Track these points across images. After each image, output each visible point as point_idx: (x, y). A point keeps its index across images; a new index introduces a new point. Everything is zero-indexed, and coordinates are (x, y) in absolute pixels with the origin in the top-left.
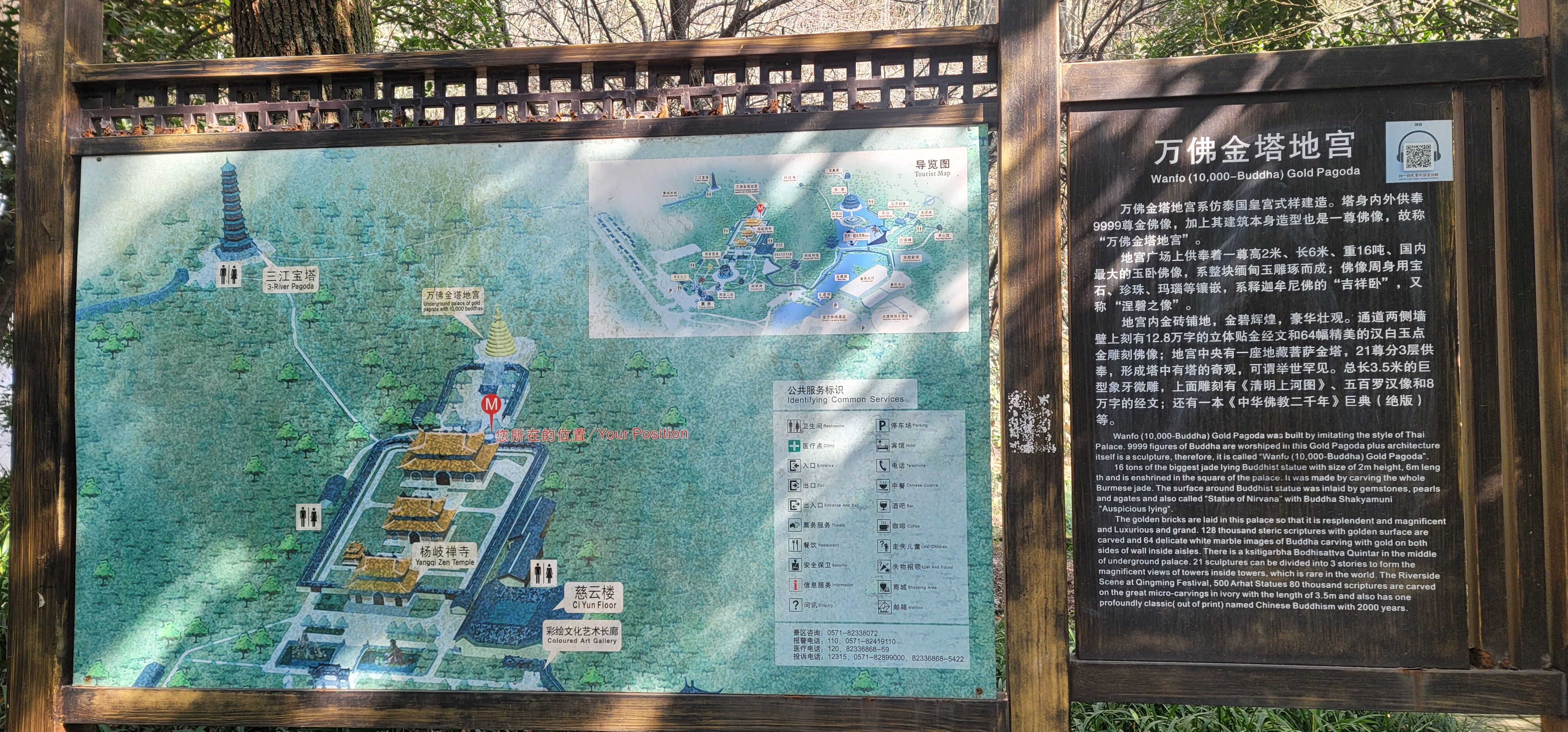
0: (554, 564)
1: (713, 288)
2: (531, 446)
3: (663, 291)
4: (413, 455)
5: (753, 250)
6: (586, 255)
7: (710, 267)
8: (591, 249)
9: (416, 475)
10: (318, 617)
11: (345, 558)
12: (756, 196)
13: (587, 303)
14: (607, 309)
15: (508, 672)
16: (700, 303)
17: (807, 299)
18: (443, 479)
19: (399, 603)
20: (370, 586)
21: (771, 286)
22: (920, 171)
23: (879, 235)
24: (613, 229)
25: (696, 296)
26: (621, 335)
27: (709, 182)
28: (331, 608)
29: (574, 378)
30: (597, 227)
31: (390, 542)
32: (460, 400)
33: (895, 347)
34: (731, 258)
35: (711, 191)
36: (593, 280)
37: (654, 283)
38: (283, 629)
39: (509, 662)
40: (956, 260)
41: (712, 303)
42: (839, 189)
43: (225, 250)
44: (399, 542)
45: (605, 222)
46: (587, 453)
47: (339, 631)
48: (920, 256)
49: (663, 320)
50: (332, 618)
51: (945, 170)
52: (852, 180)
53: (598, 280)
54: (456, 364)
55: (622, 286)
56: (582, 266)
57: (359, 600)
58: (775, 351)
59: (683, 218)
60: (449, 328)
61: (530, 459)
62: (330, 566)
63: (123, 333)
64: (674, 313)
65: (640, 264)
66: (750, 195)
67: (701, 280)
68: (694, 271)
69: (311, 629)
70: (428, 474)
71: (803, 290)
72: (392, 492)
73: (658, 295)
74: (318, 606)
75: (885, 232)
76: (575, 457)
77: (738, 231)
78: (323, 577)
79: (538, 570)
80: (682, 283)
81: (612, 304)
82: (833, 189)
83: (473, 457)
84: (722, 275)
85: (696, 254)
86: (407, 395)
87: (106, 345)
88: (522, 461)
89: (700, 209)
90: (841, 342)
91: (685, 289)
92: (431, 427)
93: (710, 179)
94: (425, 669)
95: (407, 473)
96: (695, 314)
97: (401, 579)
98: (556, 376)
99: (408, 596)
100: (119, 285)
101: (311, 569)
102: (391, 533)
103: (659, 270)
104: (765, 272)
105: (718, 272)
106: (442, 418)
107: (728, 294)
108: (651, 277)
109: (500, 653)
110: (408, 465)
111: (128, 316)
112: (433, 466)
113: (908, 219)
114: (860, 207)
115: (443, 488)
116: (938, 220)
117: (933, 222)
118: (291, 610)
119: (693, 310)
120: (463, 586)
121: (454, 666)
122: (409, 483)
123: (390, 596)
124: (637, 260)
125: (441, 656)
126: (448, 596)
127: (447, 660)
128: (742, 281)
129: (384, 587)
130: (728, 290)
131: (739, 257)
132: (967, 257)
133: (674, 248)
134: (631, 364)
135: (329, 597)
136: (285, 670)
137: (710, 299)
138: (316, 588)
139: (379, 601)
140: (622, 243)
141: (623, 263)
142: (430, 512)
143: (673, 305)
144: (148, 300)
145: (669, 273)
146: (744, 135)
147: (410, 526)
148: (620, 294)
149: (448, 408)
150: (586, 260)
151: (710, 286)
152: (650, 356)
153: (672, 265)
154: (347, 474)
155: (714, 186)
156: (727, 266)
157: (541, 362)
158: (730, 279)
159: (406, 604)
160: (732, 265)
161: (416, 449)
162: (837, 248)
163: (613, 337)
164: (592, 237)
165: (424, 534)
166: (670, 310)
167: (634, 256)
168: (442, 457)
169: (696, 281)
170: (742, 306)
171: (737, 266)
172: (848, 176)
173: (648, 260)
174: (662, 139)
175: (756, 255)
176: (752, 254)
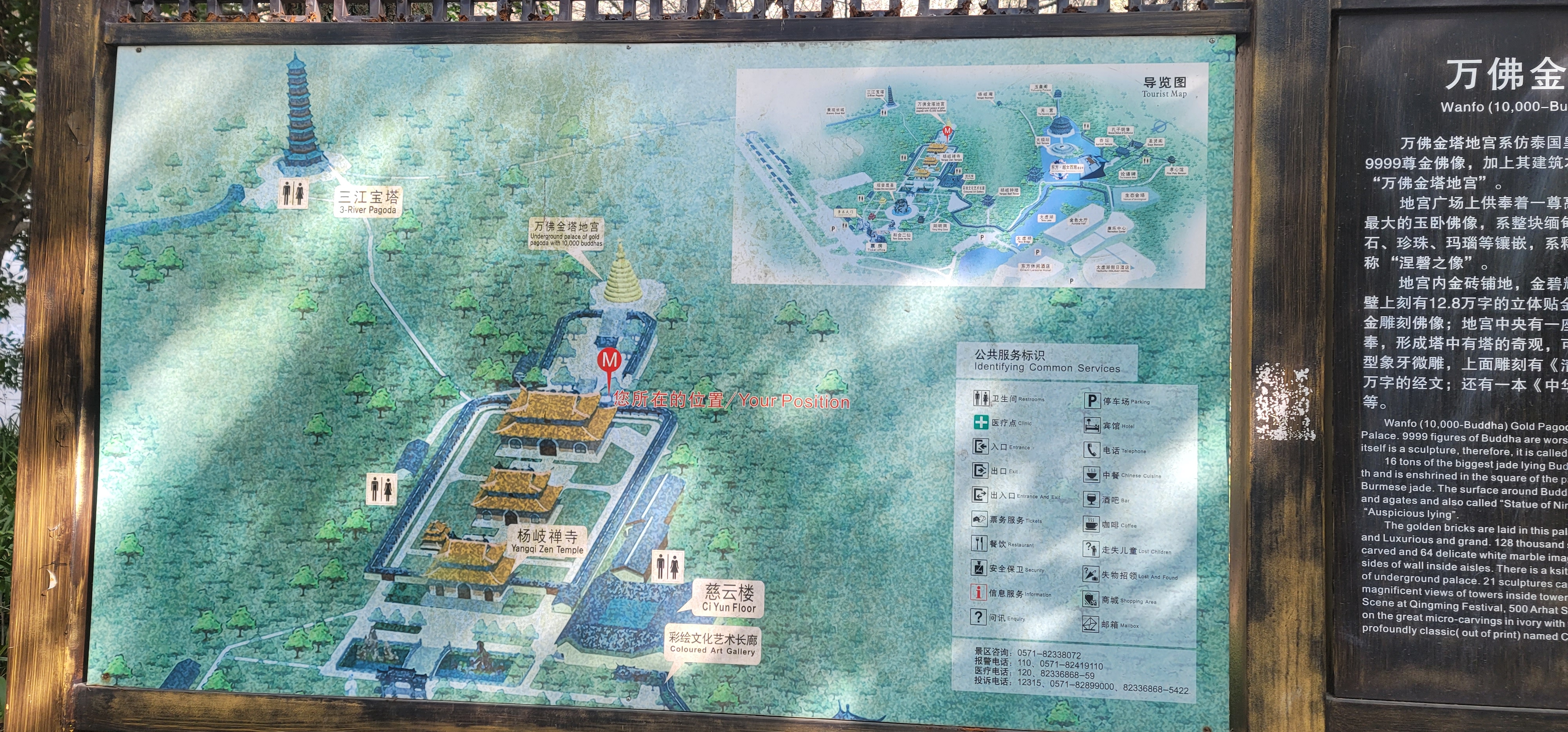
0: (681, 556)
1: (886, 228)
2: (658, 412)
3: (824, 228)
4: (513, 419)
5: (936, 182)
6: (731, 183)
7: (883, 201)
8: (736, 175)
9: (516, 443)
10: (390, 611)
11: (425, 540)
12: (942, 116)
13: (730, 241)
14: (754, 248)
15: (620, 686)
16: (869, 245)
17: (1002, 244)
18: (548, 448)
19: (489, 597)
20: (454, 575)
21: (957, 226)
22: (1149, 90)
23: (1095, 167)
24: (764, 152)
25: (864, 236)
26: (771, 281)
27: (885, 97)
28: (406, 600)
29: (711, 331)
30: (745, 150)
31: (480, 523)
32: (572, 354)
33: (1110, 304)
34: (909, 191)
35: (886, 108)
36: (738, 213)
37: (813, 219)
38: (346, 624)
39: (620, 673)
40: (1192, 201)
41: (884, 245)
42: (1047, 110)
43: (289, 163)
44: (492, 523)
45: (755, 143)
46: (725, 423)
47: (415, 629)
48: (1146, 194)
49: (823, 264)
50: (407, 613)
51: (1180, 90)
52: (1064, 99)
53: (745, 214)
54: (568, 310)
55: (773, 222)
56: (725, 196)
57: (440, 591)
58: (960, 306)
59: (851, 141)
60: (561, 267)
61: (655, 427)
62: (406, 549)
63: (162, 260)
64: (837, 256)
65: (797, 196)
66: (935, 114)
67: (872, 217)
68: (863, 205)
69: (381, 625)
70: (529, 442)
71: (998, 232)
72: (486, 462)
73: (818, 233)
74: (390, 598)
75: (1103, 164)
76: (710, 427)
77: (919, 158)
78: (397, 563)
79: (661, 562)
80: (848, 219)
81: (761, 242)
82: (1039, 110)
83: (586, 422)
84: (897, 211)
85: (866, 185)
86: (508, 345)
87: (141, 274)
88: (645, 430)
89: (873, 131)
90: (1043, 297)
91: (852, 228)
92: (536, 385)
93: (885, 96)
94: (519, 679)
95: (505, 440)
96: (862, 257)
97: (492, 568)
98: (690, 329)
99: (501, 589)
100: (159, 202)
101: (383, 552)
102: (483, 512)
103: (820, 203)
104: (950, 209)
105: (892, 208)
106: (549, 375)
107: (904, 235)
108: (810, 211)
109: (611, 662)
110: (506, 430)
111: (169, 239)
112: (536, 432)
113: (1132, 149)
114: (1072, 132)
115: (548, 460)
116: (1169, 150)
117: (1164, 153)
118: (357, 601)
119: (860, 253)
120: (569, 578)
121: (555, 676)
122: (506, 451)
123: (479, 588)
124: (793, 190)
125: (538, 663)
126: (550, 590)
127: (546, 668)
128: (921, 219)
129: (471, 578)
130: (905, 230)
131: (919, 190)
132: (1205, 197)
133: (839, 176)
134: (782, 316)
135: (403, 586)
136: (347, 673)
137: (882, 240)
138: (388, 576)
139: (464, 593)
140: (775, 169)
141: (776, 194)
142: (531, 488)
143: (835, 247)
144: (195, 221)
145: (832, 208)
146: (930, 41)
147: (506, 504)
148: (770, 232)
149: (557, 363)
150: (729, 188)
151: (883, 224)
152: (805, 307)
153: (836, 198)
154: (430, 439)
155: (891, 102)
156: (904, 201)
157: (671, 311)
158: (907, 217)
159: (497, 598)
160: (910, 199)
161: (516, 410)
162: (1041, 182)
163: (761, 282)
164: (738, 161)
165: (523, 514)
166: (832, 252)
167: (789, 185)
168: (547, 422)
169: (865, 218)
170: (921, 250)
171: (917, 201)
172: (1058, 94)
173: (807, 190)
174: (829, 43)
175: (940, 188)
176: (935, 187)
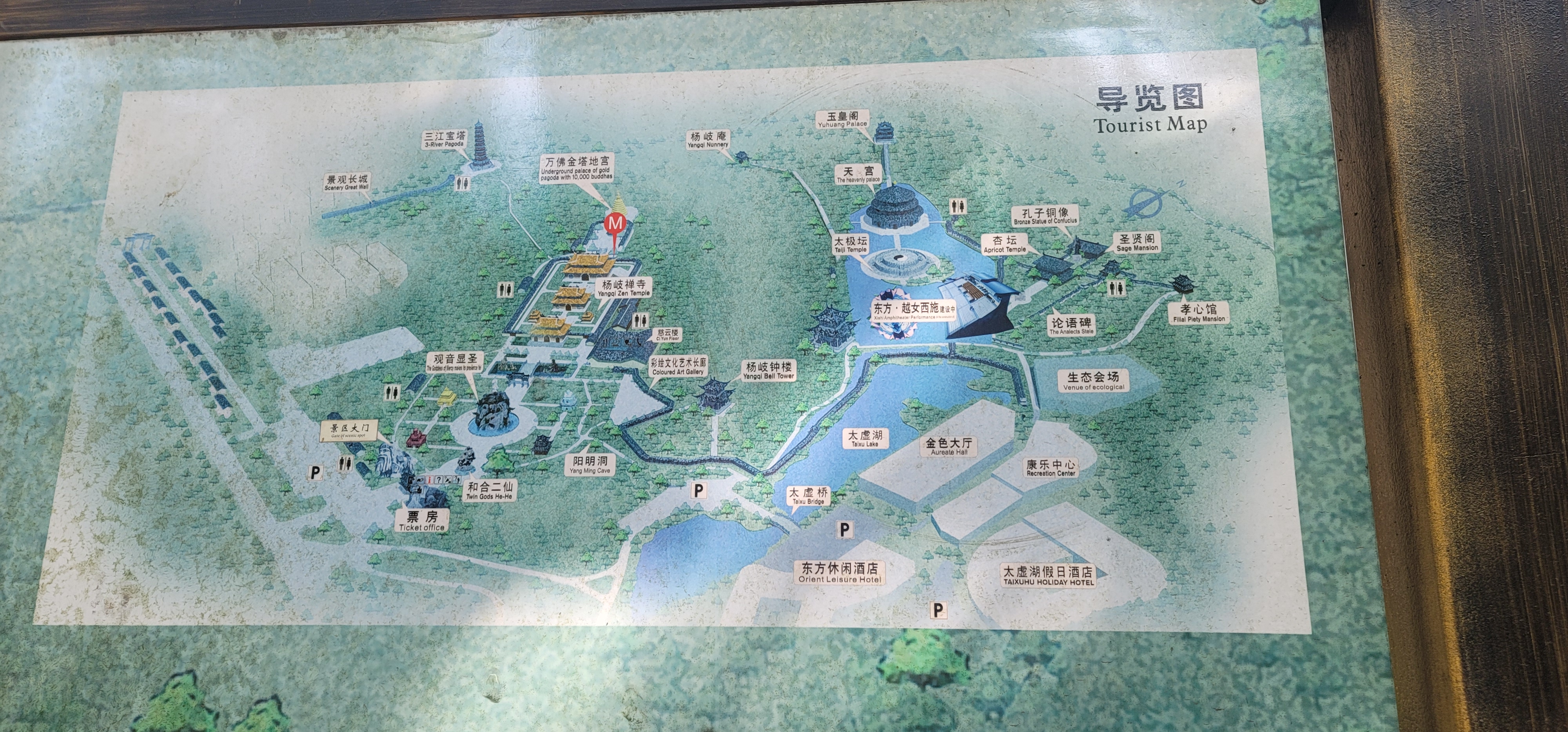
1: (450, 468)
3: (291, 472)
5: (585, 348)
6: (70, 359)
7: (447, 397)
8: (87, 340)
12: (603, 190)
13: (46, 510)
14: (105, 528)
16: (403, 514)
17: (750, 507)
21: (635, 462)
22: (1111, 116)
23: (985, 307)
24: (163, 282)
25: (394, 491)
26: (136, 617)
27: (466, 148)
30: (115, 276)
34: (514, 373)
35: (468, 173)
36: (77, 436)
37: (267, 447)
40: (1247, 390)
41: (443, 514)
42: (858, 169)
45: (142, 260)
48: (1124, 374)
49: (280, 567)
51: (1188, 115)
52: (898, 143)
53: (94, 437)
55: (164, 456)
56: (52, 390)
58: (637, 682)
59: (378, 252)
64: (318, 545)
65: (232, 387)
66: (587, 186)
67: (416, 439)
68: (397, 409)
71: (739, 476)
73: (274, 485)
75: (1004, 299)
77: (543, 290)
80: (354, 447)
81: (124, 512)
82: (839, 171)
84: (481, 423)
85: (408, 358)
89: (432, 227)
90: (862, 656)
91: (363, 469)
93: (469, 141)
96: (383, 548)
103: (289, 407)
104: (618, 417)
105: (468, 417)
107: (496, 484)
108: (260, 427)
113: (1077, 261)
114: (924, 221)
116: (1176, 261)
117: (1163, 268)
119: (378, 536)
124: (224, 375)
128: (543, 445)
130: (498, 473)
131: (539, 369)
133: (343, 338)
137: (438, 500)
140: (185, 323)
141: (180, 384)
143: (316, 520)
145: (317, 418)
146: (577, 19)
148: (152, 483)
150: (65, 373)
151: (443, 458)
152: (219, 690)
153: (329, 394)
155: (481, 157)
156: (501, 398)
158: (506, 439)
160: (516, 393)
162: (850, 346)
163: (108, 621)
164: (96, 305)
166: (307, 533)
167: (214, 360)
169: (398, 443)
170: (538, 527)
171: (534, 397)
172: (884, 132)
173: (258, 375)
174: (341, 31)
175: (594, 363)
176: (581, 362)
